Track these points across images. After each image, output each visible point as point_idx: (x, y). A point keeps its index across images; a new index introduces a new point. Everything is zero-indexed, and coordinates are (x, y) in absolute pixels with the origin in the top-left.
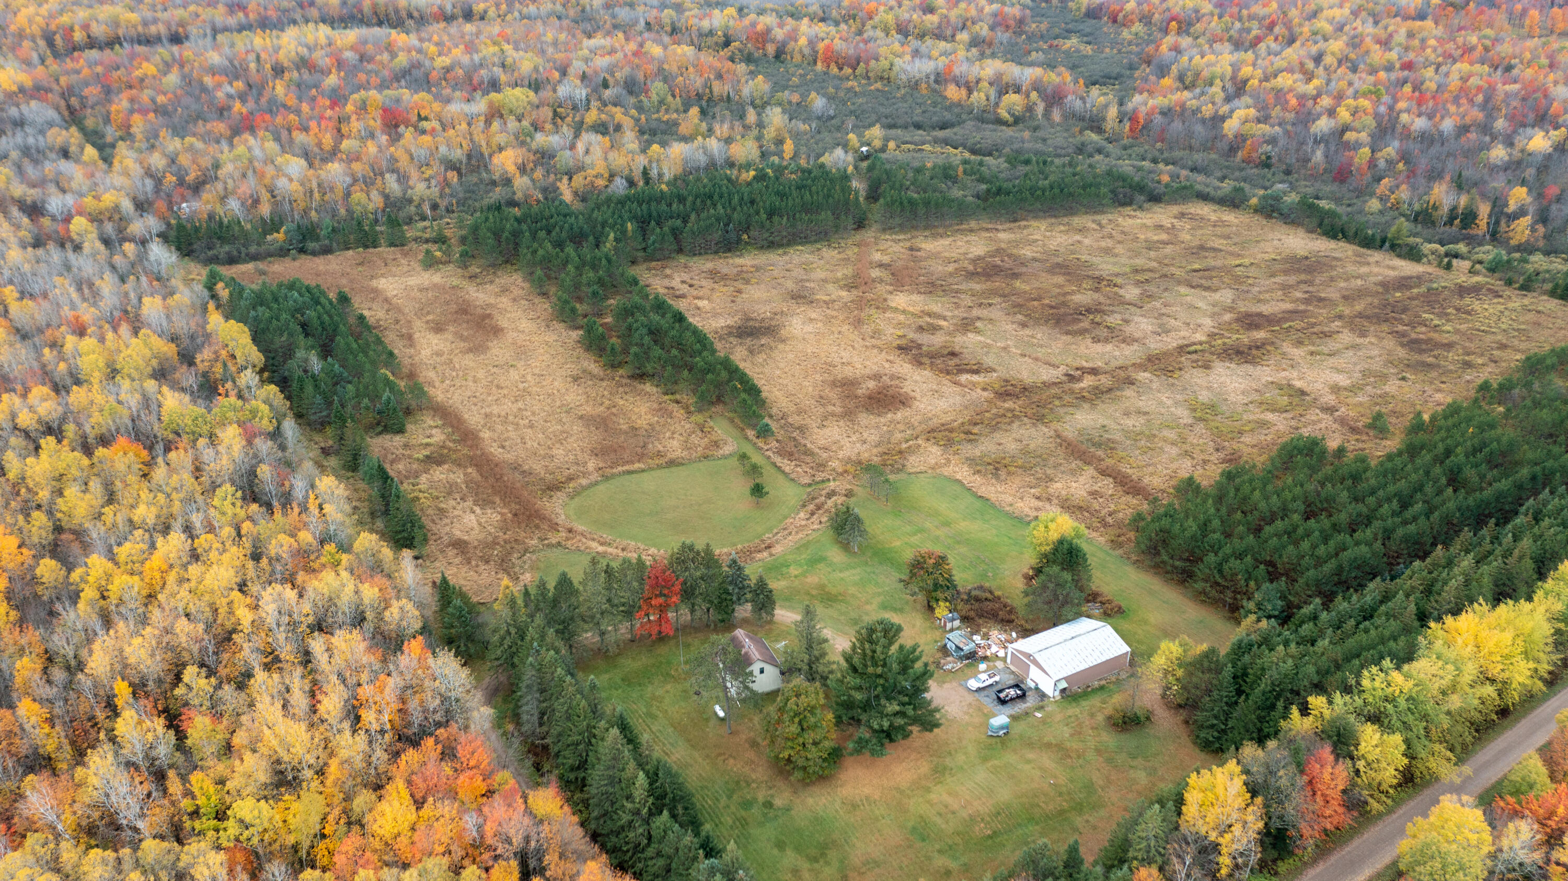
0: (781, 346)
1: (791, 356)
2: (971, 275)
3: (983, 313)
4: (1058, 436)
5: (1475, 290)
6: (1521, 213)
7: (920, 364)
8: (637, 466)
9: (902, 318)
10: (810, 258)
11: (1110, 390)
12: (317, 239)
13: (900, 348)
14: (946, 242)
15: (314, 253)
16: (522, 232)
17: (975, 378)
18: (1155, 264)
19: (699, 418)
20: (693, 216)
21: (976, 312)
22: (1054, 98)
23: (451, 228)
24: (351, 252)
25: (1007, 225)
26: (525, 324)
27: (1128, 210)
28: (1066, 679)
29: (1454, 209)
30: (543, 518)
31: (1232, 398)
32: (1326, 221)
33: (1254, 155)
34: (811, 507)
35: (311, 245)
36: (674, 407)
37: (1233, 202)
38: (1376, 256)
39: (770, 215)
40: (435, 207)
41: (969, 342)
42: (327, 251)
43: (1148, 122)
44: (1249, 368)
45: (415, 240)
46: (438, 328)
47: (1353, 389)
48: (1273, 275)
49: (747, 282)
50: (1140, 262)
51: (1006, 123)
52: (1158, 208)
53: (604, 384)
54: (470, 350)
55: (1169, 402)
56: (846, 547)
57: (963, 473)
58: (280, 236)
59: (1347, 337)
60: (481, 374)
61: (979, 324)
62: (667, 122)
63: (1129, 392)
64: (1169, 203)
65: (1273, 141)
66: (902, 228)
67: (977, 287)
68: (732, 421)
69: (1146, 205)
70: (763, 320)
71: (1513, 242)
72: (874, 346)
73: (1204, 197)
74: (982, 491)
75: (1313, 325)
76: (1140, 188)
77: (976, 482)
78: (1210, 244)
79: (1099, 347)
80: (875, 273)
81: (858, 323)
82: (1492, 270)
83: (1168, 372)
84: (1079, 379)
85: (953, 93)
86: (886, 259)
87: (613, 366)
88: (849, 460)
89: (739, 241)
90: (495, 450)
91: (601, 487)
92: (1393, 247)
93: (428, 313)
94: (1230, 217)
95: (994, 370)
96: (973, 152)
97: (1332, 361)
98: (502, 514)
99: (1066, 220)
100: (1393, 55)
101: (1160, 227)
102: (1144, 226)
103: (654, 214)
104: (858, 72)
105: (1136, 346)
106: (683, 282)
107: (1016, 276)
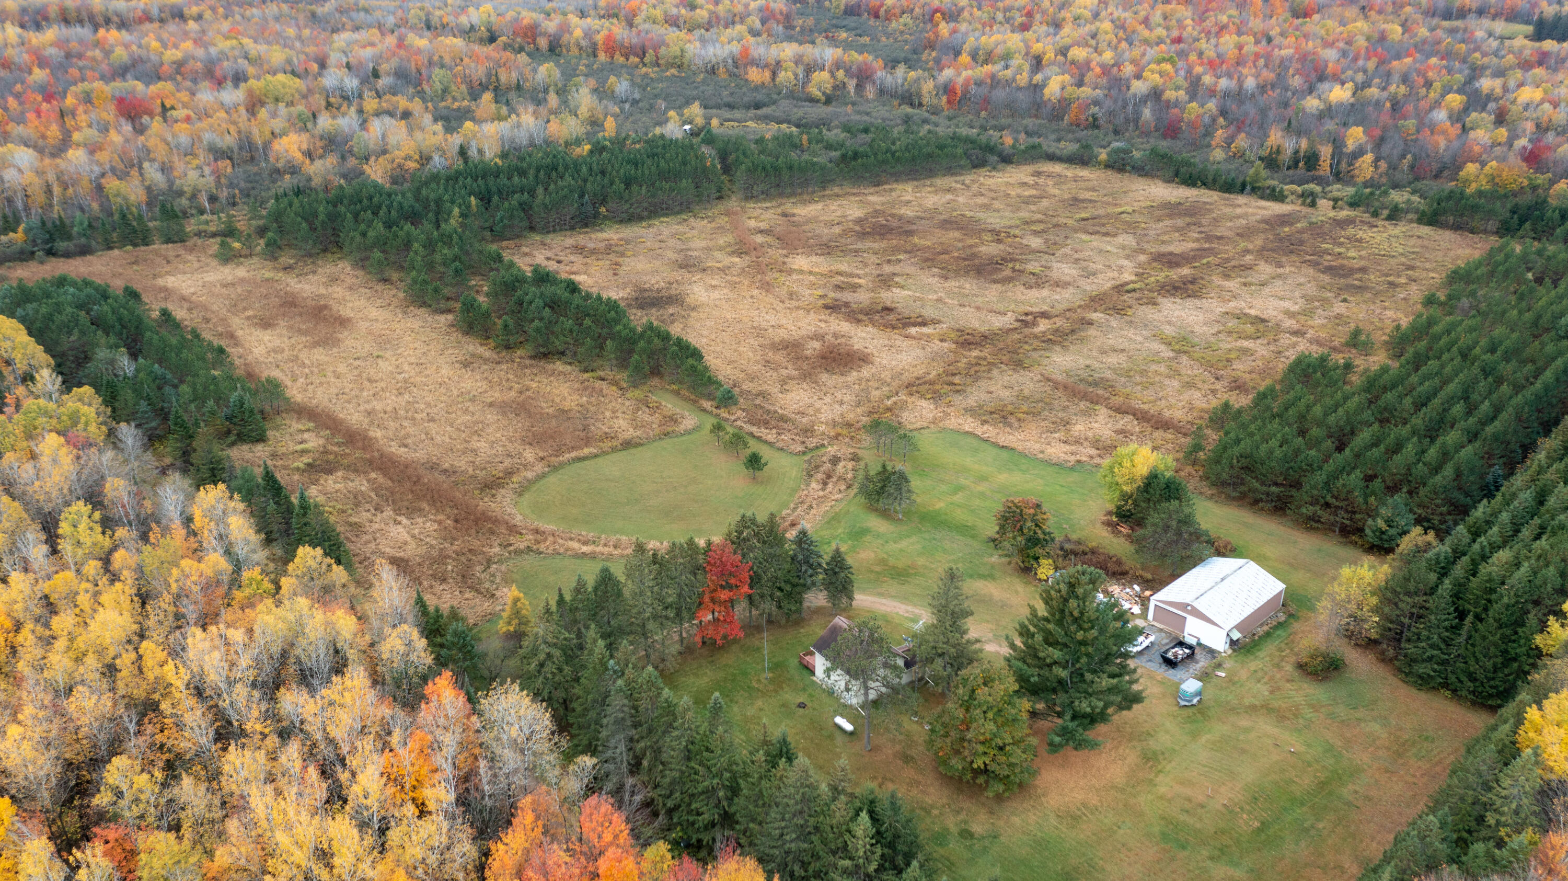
0: (693, 314)
1: (710, 323)
2: (863, 235)
3: (897, 269)
4: (1048, 380)
5: (1349, 222)
6: (1359, 153)
7: (859, 321)
8: (586, 451)
9: (812, 278)
10: (681, 228)
11: (1073, 331)
12: (69, 238)
13: (826, 307)
14: (820, 206)
15: (67, 255)
16: (339, 214)
17: (925, 330)
18: (1039, 216)
19: (638, 393)
20: (540, 190)
21: (888, 269)
22: (863, 76)
23: (242, 219)
24: (116, 252)
25: (872, 190)
26: (374, 313)
27: (983, 171)
28: (1238, 627)
29: (1296, 152)
30: (496, 521)
31: (1198, 330)
32: (1183, 170)
33: (1083, 117)
34: (820, 476)
35: (62, 245)
36: (598, 384)
37: (1081, 159)
38: (1241, 199)
39: (628, 183)
40: (213, 199)
41: (896, 296)
42: (84, 251)
43: (966, 92)
44: (1197, 302)
45: (198, 234)
46: (266, 324)
47: (1307, 313)
48: (1159, 220)
49: (622, 255)
50: (1024, 214)
51: (818, 101)
52: (1009, 168)
53: (504, 367)
54: (316, 344)
55: (1139, 339)
56: (885, 514)
57: (970, 424)
58: (18, 236)
59: (1265, 269)
60: (342, 368)
61: (897, 279)
62: (459, 109)
63: (1092, 332)
64: (1019, 163)
65: (1096, 103)
66: (767, 195)
67: (876, 246)
68: (677, 393)
69: (1000, 166)
70: (659, 291)
71: (1360, 180)
72: (798, 308)
73: (1052, 158)
74: (1003, 439)
75: (1227, 260)
76: (990, 149)
77: (989, 431)
78: (1082, 196)
79: (1034, 293)
80: (759, 239)
81: (767, 287)
82: (1353, 205)
83: (1119, 311)
84: (1034, 324)
85: (755, 75)
86: (763, 226)
87: (508, 347)
88: (834, 423)
89: (596, 215)
90: (394, 449)
91: (552, 479)
92: (1254, 190)
93: (245, 309)
94: (1084, 173)
95: (939, 322)
96: (797, 126)
97: (1267, 290)
98: (440, 523)
99: (928, 182)
100: (1161, 32)
101: (1025, 184)
102: (1007, 184)
103: (494, 189)
104: (646, 60)
105: (1071, 290)
106: (548, 259)
107: (910, 233)
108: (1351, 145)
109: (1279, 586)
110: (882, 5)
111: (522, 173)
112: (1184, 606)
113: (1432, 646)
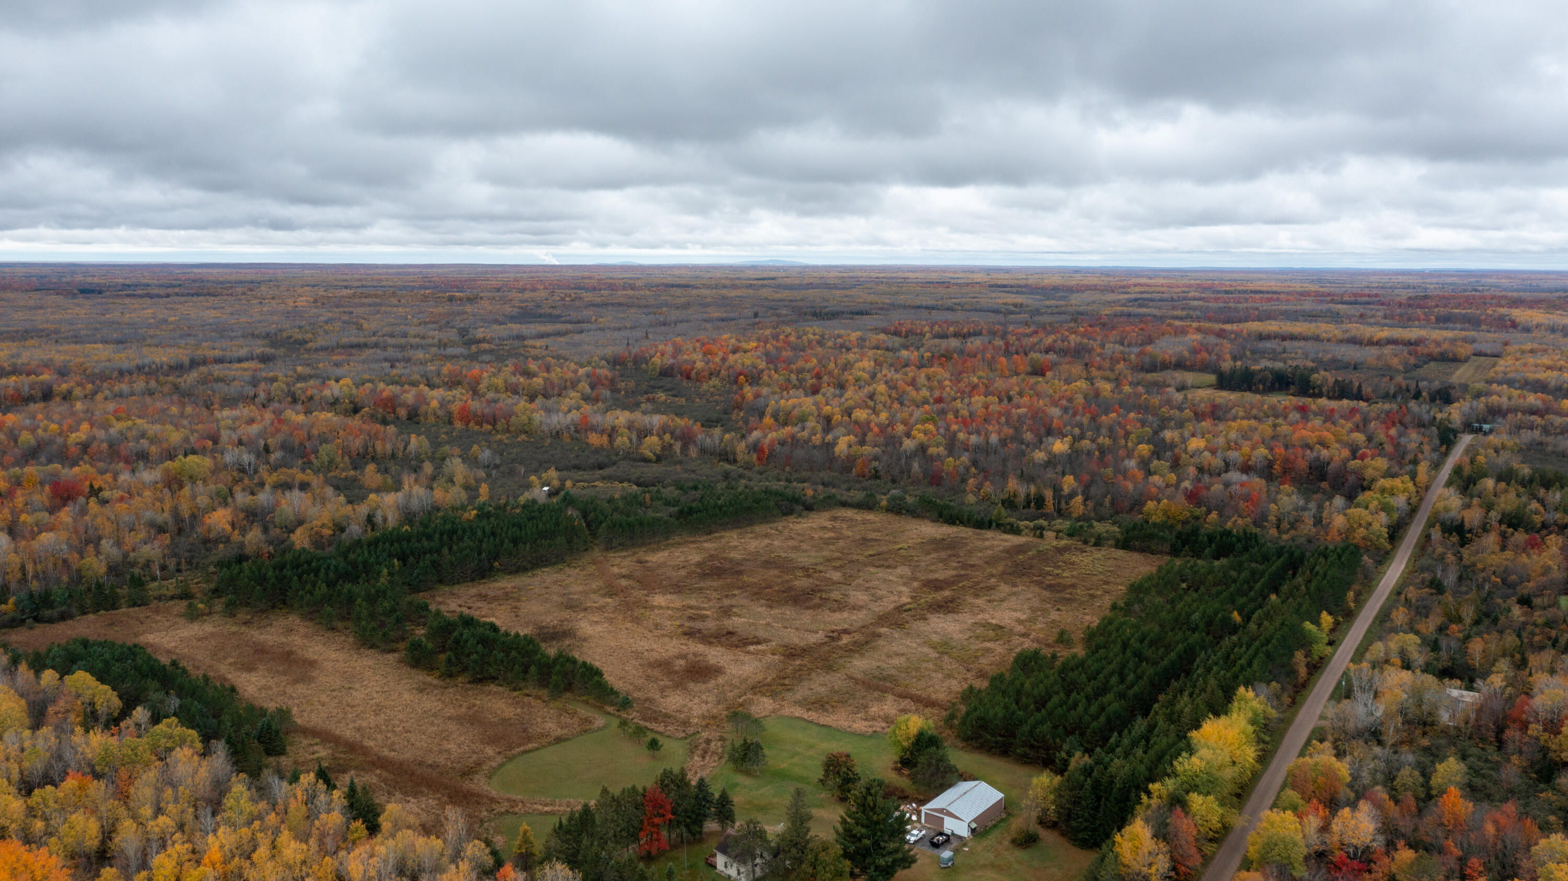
0: (585, 644)
1: (600, 650)
2: (704, 576)
3: (733, 601)
4: (851, 678)
5: (1066, 549)
6: (1072, 495)
7: (710, 643)
8: (530, 746)
9: (670, 612)
10: (559, 576)
11: (867, 642)
12: (51, 607)
13: (685, 634)
14: (666, 553)
15: (51, 621)
17: (760, 647)
18: (838, 554)
19: (558, 704)
20: (445, 551)
21: (726, 602)
22: (686, 439)
23: (198, 584)
24: (91, 617)
25: (705, 538)
26: (334, 656)
27: (791, 518)
28: (975, 820)
29: (1028, 495)
30: (478, 795)
31: (956, 636)
32: (945, 512)
33: (867, 470)
34: (699, 752)
35: (47, 613)
36: (526, 699)
37: (867, 505)
38: (989, 534)
39: (515, 541)
40: (163, 568)
41: (736, 623)
42: (63, 617)
43: (772, 451)
44: (956, 616)
45: (159, 598)
46: (249, 668)
47: (1032, 620)
48: (928, 553)
49: (519, 600)
50: (826, 553)
51: (650, 461)
52: (813, 515)
53: (451, 690)
54: (296, 681)
55: (914, 645)
56: (748, 773)
57: (798, 712)
58: (8, 607)
59: (1005, 588)
60: (324, 698)
61: (734, 610)
63: (881, 642)
64: (819, 510)
65: (876, 458)
66: (623, 546)
67: (715, 584)
68: (587, 703)
69: (805, 513)
70: (554, 627)
71: (1075, 515)
72: (663, 635)
73: (844, 504)
74: (822, 721)
75: (978, 583)
76: (796, 500)
77: (813, 715)
78: (869, 537)
79: (837, 616)
80: (624, 582)
81: (637, 620)
82: (1070, 535)
83: (899, 625)
84: (839, 639)
85: (595, 439)
86: (624, 571)
87: (451, 676)
88: (703, 717)
89: (491, 568)
90: (386, 752)
91: (510, 766)
92: (999, 526)
93: (225, 658)
94: (870, 516)
95: (770, 641)
96: (638, 485)
97: (1005, 604)
98: (439, 799)
99: (749, 530)
100: (925, 392)
101: (824, 528)
102: (812, 528)
103: (408, 552)
104: (499, 426)
105: (864, 612)
106: (460, 606)
107: (740, 573)
108: (1066, 490)
109: (1001, 795)
110: (693, 369)
111: (430, 537)
112: (941, 811)
113: (1086, 820)
